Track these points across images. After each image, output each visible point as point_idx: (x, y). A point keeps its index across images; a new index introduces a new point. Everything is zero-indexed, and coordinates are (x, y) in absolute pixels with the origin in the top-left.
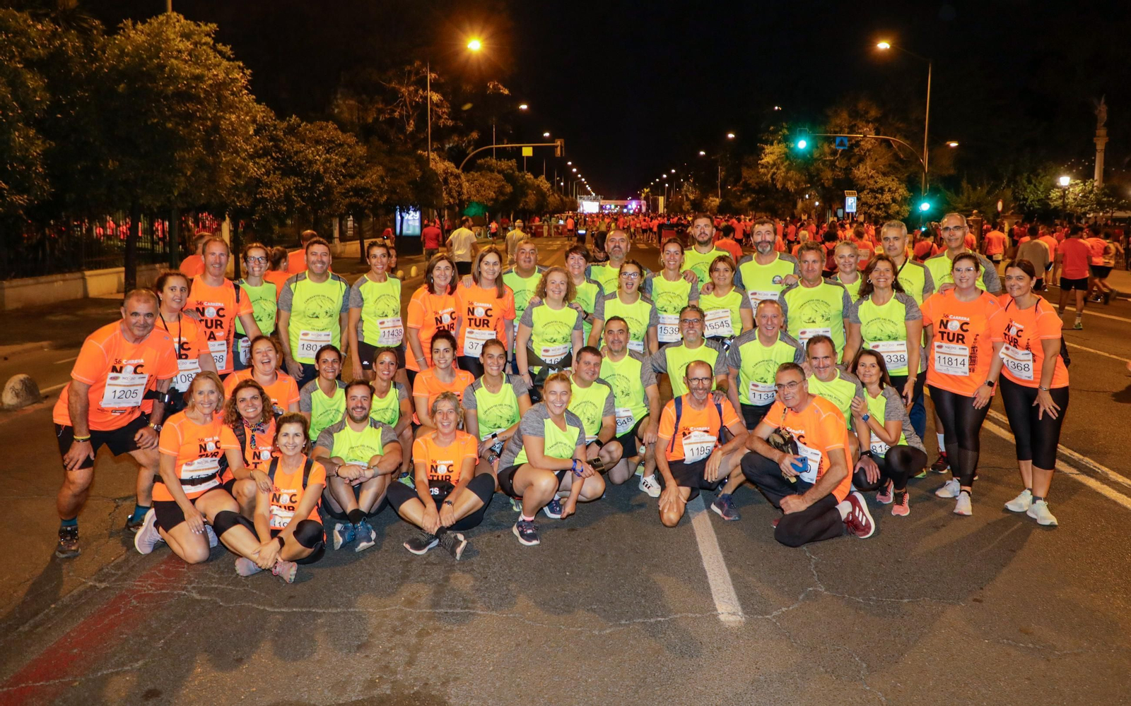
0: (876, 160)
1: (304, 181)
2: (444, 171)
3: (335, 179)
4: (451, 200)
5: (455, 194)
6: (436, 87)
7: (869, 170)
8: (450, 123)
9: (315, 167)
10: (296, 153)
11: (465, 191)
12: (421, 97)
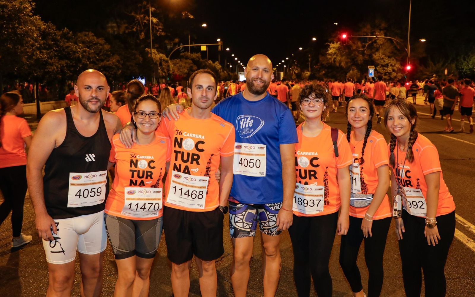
0: (385, 50)
1: (71, 62)
2: (160, 58)
3: (88, 61)
4: (164, 74)
5: (166, 71)
6: (154, 15)
7: (381, 55)
8: (163, 34)
9: (77, 55)
10: (67, 47)
11: (171, 69)
12: (147, 20)
